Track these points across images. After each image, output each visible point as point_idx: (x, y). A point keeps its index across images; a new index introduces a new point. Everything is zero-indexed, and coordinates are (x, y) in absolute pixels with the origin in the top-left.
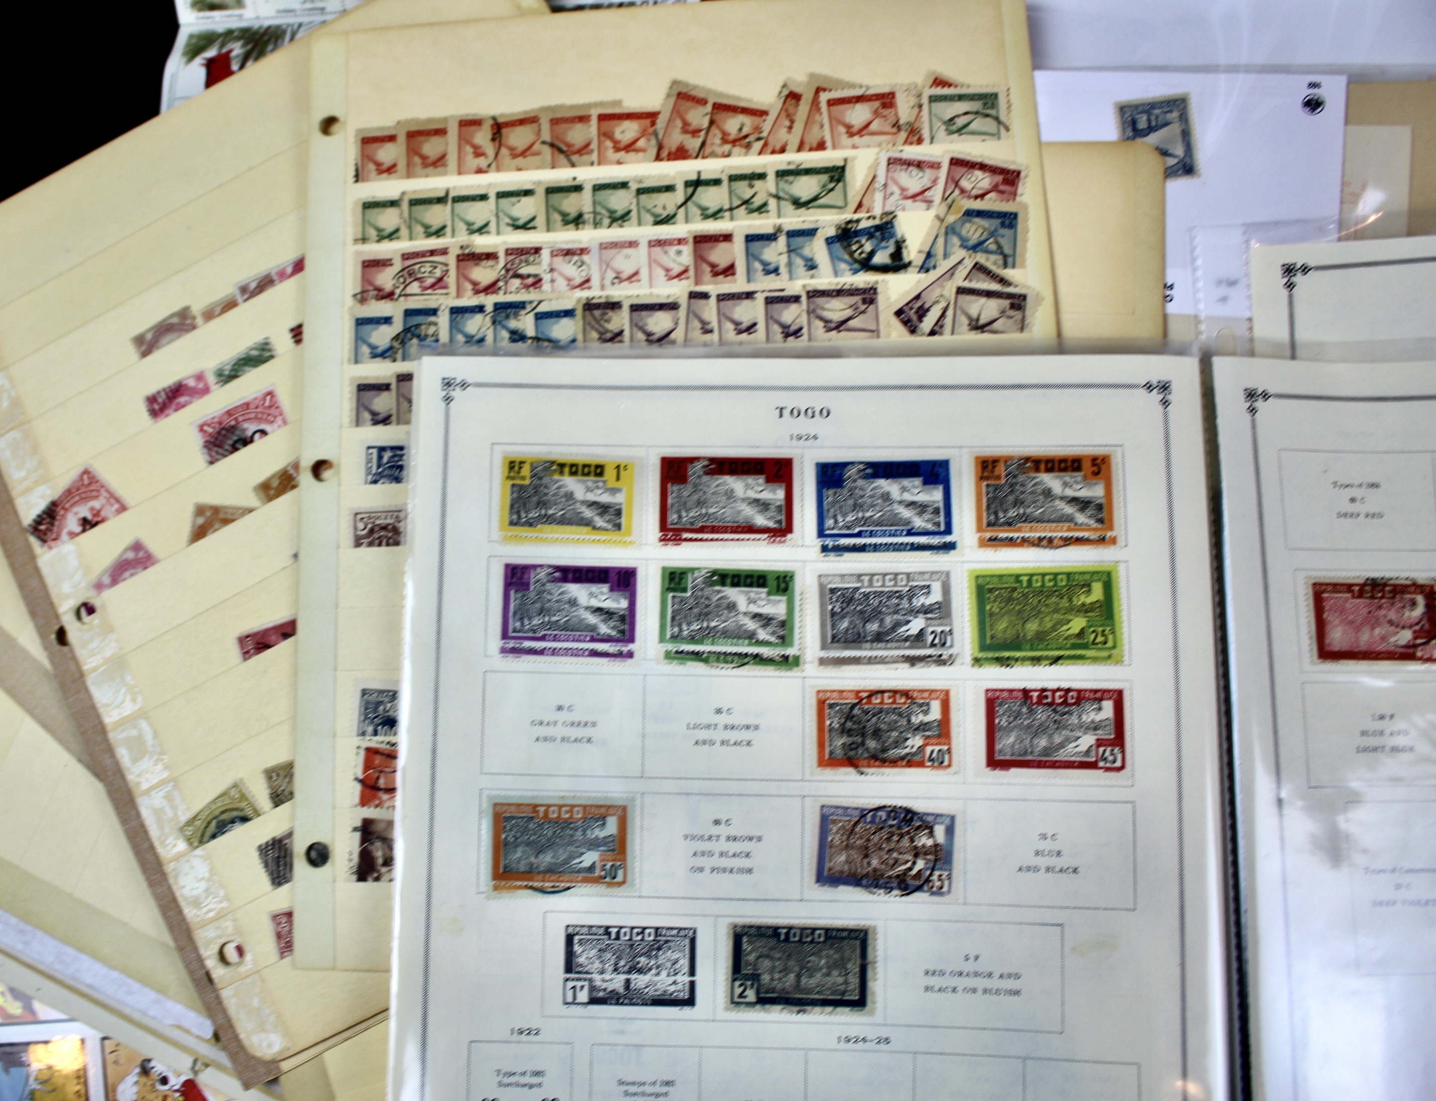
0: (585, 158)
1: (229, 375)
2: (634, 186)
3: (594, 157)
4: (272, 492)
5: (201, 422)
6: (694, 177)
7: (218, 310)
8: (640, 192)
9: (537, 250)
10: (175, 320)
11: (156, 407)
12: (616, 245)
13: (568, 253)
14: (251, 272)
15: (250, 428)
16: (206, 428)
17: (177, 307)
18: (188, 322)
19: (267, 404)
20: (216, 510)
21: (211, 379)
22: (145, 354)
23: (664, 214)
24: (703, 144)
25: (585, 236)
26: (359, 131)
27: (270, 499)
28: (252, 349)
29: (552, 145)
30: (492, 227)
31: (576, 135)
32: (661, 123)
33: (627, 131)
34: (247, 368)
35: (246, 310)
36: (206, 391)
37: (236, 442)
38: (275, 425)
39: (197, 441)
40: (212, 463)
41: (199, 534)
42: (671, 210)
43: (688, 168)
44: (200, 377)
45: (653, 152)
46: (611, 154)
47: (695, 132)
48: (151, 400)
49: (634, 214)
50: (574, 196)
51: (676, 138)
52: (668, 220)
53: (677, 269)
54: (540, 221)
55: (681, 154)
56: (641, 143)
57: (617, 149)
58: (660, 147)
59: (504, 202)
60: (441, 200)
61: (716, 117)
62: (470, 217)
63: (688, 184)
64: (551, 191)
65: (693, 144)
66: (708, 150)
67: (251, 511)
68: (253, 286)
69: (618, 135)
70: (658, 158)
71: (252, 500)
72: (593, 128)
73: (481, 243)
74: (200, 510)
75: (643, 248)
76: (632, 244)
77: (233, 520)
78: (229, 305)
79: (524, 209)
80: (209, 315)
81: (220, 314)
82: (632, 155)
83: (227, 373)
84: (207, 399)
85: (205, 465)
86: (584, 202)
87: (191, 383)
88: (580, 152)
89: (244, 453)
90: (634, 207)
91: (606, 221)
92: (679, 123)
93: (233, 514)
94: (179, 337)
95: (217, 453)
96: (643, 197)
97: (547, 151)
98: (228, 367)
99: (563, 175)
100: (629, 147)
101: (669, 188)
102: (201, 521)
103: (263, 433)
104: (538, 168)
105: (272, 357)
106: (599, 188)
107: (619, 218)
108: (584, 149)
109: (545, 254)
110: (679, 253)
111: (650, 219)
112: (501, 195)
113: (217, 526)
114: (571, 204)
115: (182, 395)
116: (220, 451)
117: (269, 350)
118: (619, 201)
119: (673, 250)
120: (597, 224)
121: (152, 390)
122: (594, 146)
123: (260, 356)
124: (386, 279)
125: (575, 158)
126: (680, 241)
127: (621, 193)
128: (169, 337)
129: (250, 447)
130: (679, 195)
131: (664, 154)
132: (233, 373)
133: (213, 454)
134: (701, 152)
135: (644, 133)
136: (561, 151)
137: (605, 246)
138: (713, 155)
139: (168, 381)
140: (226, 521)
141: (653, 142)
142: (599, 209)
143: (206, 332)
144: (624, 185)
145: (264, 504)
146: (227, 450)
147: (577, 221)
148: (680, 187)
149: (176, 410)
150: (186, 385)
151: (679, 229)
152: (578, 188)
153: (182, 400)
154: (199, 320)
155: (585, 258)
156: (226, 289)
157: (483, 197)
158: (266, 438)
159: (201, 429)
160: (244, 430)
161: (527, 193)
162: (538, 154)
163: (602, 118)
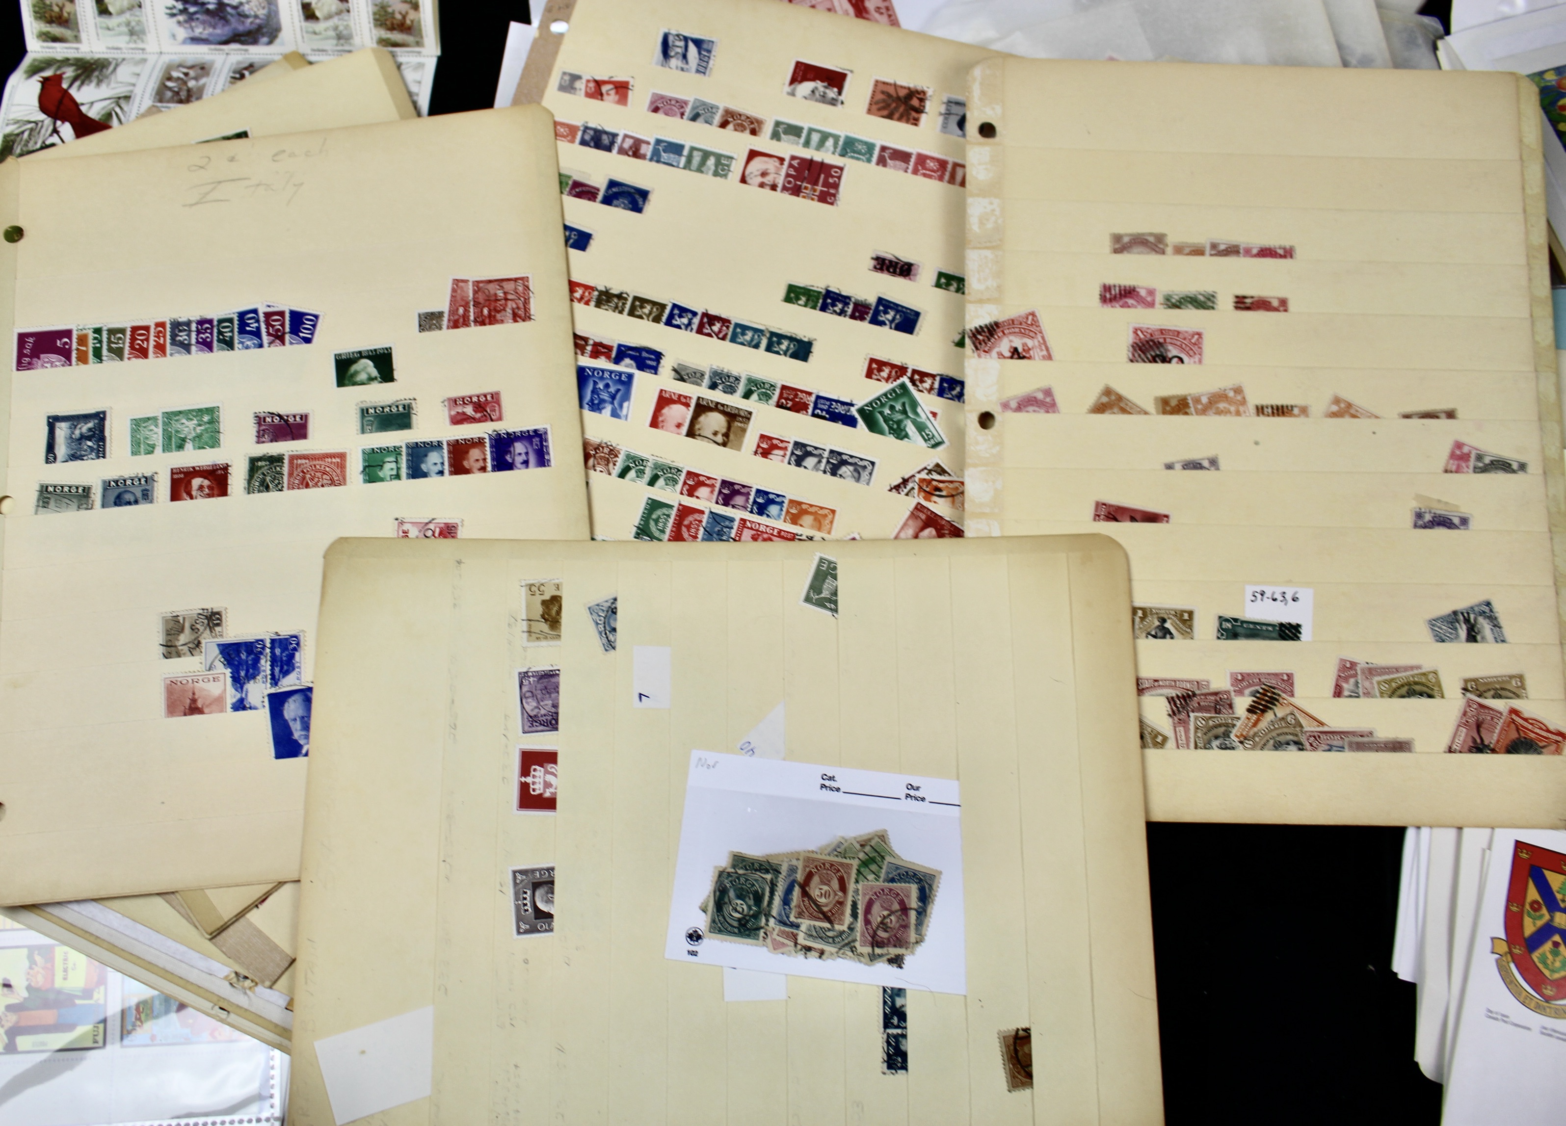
1: (1175, 303)
4: (1168, 408)
5: (1137, 326)
7: (1187, 250)
10: (1151, 239)
11: (1108, 296)
14: (1226, 238)
15: (1173, 351)
16: (1139, 333)
17: (1157, 230)
18: (1161, 246)
19: (1193, 341)
20: (1120, 398)
21: (1159, 299)
22: (1116, 251)
27: (1164, 412)
28: (1201, 294)
34: (1190, 306)
35: (1207, 262)
36: (1151, 305)
37: (1157, 356)
38: (1192, 360)
39: (1129, 339)
40: (1132, 361)
41: (1100, 408)
44: (1151, 292)
48: (1107, 288)
67: (1146, 413)
68: (1222, 247)
71: (1150, 407)
74: (1108, 392)
77: (1130, 413)
78: (1198, 251)
80: (1179, 250)
81: (1188, 254)
83: (1173, 301)
84: (1149, 311)
85: (1125, 359)
87: (1143, 293)
89: (1160, 367)
93: (1131, 408)
94: (1148, 253)
95: (1139, 356)
98: (1177, 297)
102: (1105, 399)
103: (1181, 360)
105: (1213, 308)
113: (1115, 410)
115: (1132, 298)
116: (1142, 355)
117: (1213, 302)
121: (1110, 281)
123: (1205, 302)
128: (1141, 249)
129: (1166, 365)
132: (1178, 304)
133: (1136, 355)
139: (1126, 281)
140: (1124, 411)
143: (1170, 260)
145: (1158, 413)
146: (1147, 358)
149: (1122, 307)
150: (1138, 292)
153: (1130, 301)
154: (1169, 250)
156: (1201, 238)
158: (1181, 365)
159: (1135, 332)
160: (1167, 350)
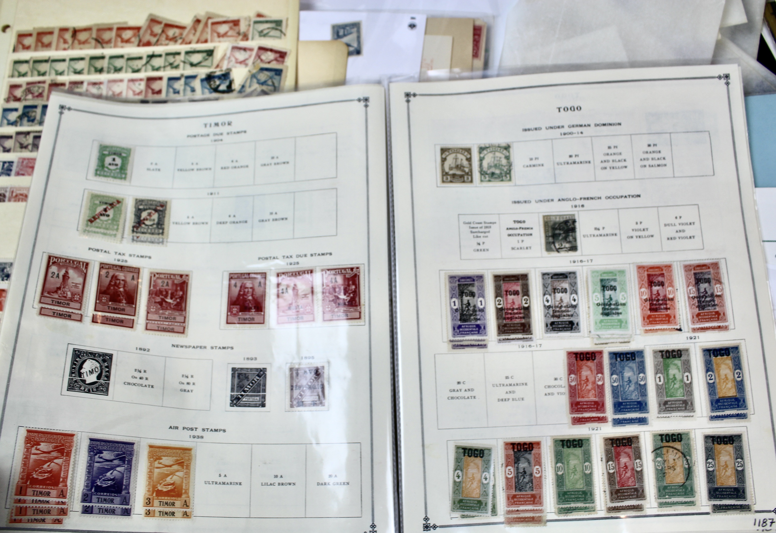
0: (109, 45)
2: (126, 57)
3: (112, 45)
6: (151, 54)
8: (128, 59)
9: (82, 83)
12: (115, 81)
13: (95, 84)
23: (136, 68)
24: (158, 41)
25: (103, 77)
26: (18, 31)
29: (96, 40)
30: (66, 73)
31: (106, 36)
32: (142, 32)
33: (127, 34)
42: (140, 66)
43: (149, 50)
45: (137, 43)
46: (120, 44)
47: (155, 35)
49: (124, 68)
50: (101, 61)
51: (147, 37)
52: (138, 71)
53: (138, 91)
54: (86, 71)
55: (148, 44)
56: (133, 39)
57: (122, 42)
58: (140, 41)
59: (73, 63)
60: (46, 61)
61: (165, 29)
62: (57, 69)
63: (148, 56)
64: (92, 58)
65: (154, 40)
66: (159, 42)
69: (124, 36)
70: (139, 45)
72: (114, 33)
73: (60, 79)
75: (125, 83)
76: (121, 81)
79: (79, 65)
82: (128, 45)
86: (104, 63)
88: (107, 42)
90: (125, 66)
91: (112, 71)
92: (149, 32)
96: (129, 62)
97: (93, 42)
99: (98, 52)
100: (128, 41)
101: (140, 58)
104: (88, 49)
106: (112, 57)
107: (118, 70)
108: (109, 42)
109: (85, 85)
110: (140, 84)
111: (130, 70)
112: (72, 60)
114: (99, 64)
118: (119, 63)
119: (137, 83)
120: (108, 72)
122: (113, 40)
124: (18, 93)
125: (104, 45)
126: (141, 80)
127: (120, 60)
130: (144, 61)
131: (141, 44)
134: (157, 43)
135: (134, 35)
136: (99, 42)
137: (110, 81)
138: (161, 45)
141: (138, 39)
142: (110, 66)
144: (122, 57)
147: (100, 71)
148: (145, 58)
151: (143, 75)
152: (103, 58)
155: (101, 86)
157: (64, 60)
161: (82, 59)
162: (89, 43)
163: (118, 29)
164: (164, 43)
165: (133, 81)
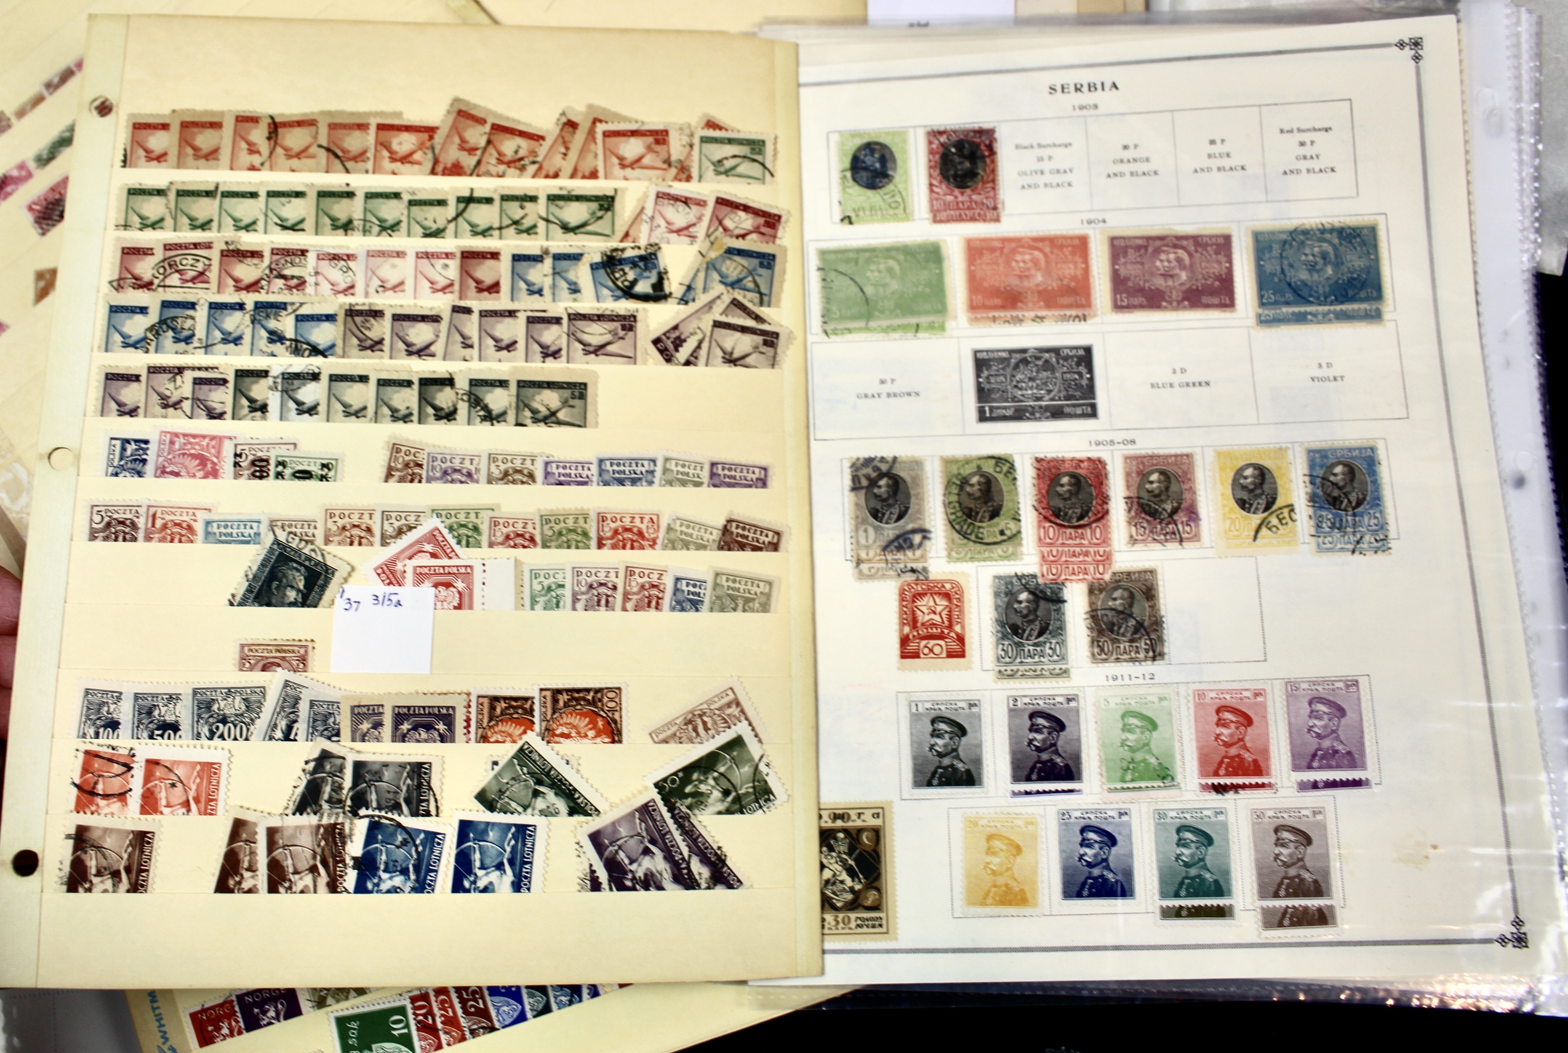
0: (361, 165)
2: (406, 197)
3: (370, 165)
6: (467, 194)
8: (412, 203)
9: (303, 252)
12: (382, 254)
13: (335, 257)
23: (434, 227)
24: (479, 163)
25: (354, 243)
26: (133, 116)
29: (328, 150)
30: (260, 225)
31: (353, 142)
32: (439, 138)
33: (404, 143)
42: (441, 224)
43: (461, 185)
45: (429, 165)
46: (387, 164)
47: (471, 151)
49: (404, 225)
50: (345, 202)
51: (453, 154)
52: (437, 233)
53: (442, 282)
54: (309, 224)
55: (456, 170)
56: (418, 156)
57: (393, 160)
58: (436, 161)
59: (274, 201)
60: (209, 194)
61: (493, 138)
62: (237, 215)
63: (460, 200)
64: (323, 194)
65: (469, 161)
66: (483, 168)
69: (395, 146)
70: (433, 172)
72: (370, 137)
73: (248, 241)
75: (411, 258)
76: (399, 254)
79: (293, 210)
82: (407, 166)
86: (355, 209)
88: (355, 159)
90: (404, 219)
91: (376, 229)
92: (457, 140)
96: (415, 209)
97: (323, 153)
99: (336, 180)
100: (406, 159)
101: (441, 203)
104: (311, 170)
106: (371, 196)
107: (389, 228)
108: (360, 157)
109: (311, 257)
110: (446, 266)
111: (420, 231)
112: (272, 194)
114: (341, 209)
118: (391, 211)
119: (439, 263)
120: (366, 232)
122: (370, 154)
124: (145, 268)
125: (350, 165)
126: (448, 255)
127: (393, 203)
130: (451, 210)
131: (439, 168)
134: (476, 171)
135: (421, 146)
136: (337, 156)
137: (373, 254)
138: (489, 174)
141: (430, 155)
142: (370, 217)
144: (397, 195)
147: (347, 227)
148: (452, 202)
151: (448, 244)
152: (350, 195)
155: (351, 264)
157: (254, 195)
161: (299, 194)
162: (312, 157)
163: (381, 127)
164: (493, 170)
165: (428, 255)
